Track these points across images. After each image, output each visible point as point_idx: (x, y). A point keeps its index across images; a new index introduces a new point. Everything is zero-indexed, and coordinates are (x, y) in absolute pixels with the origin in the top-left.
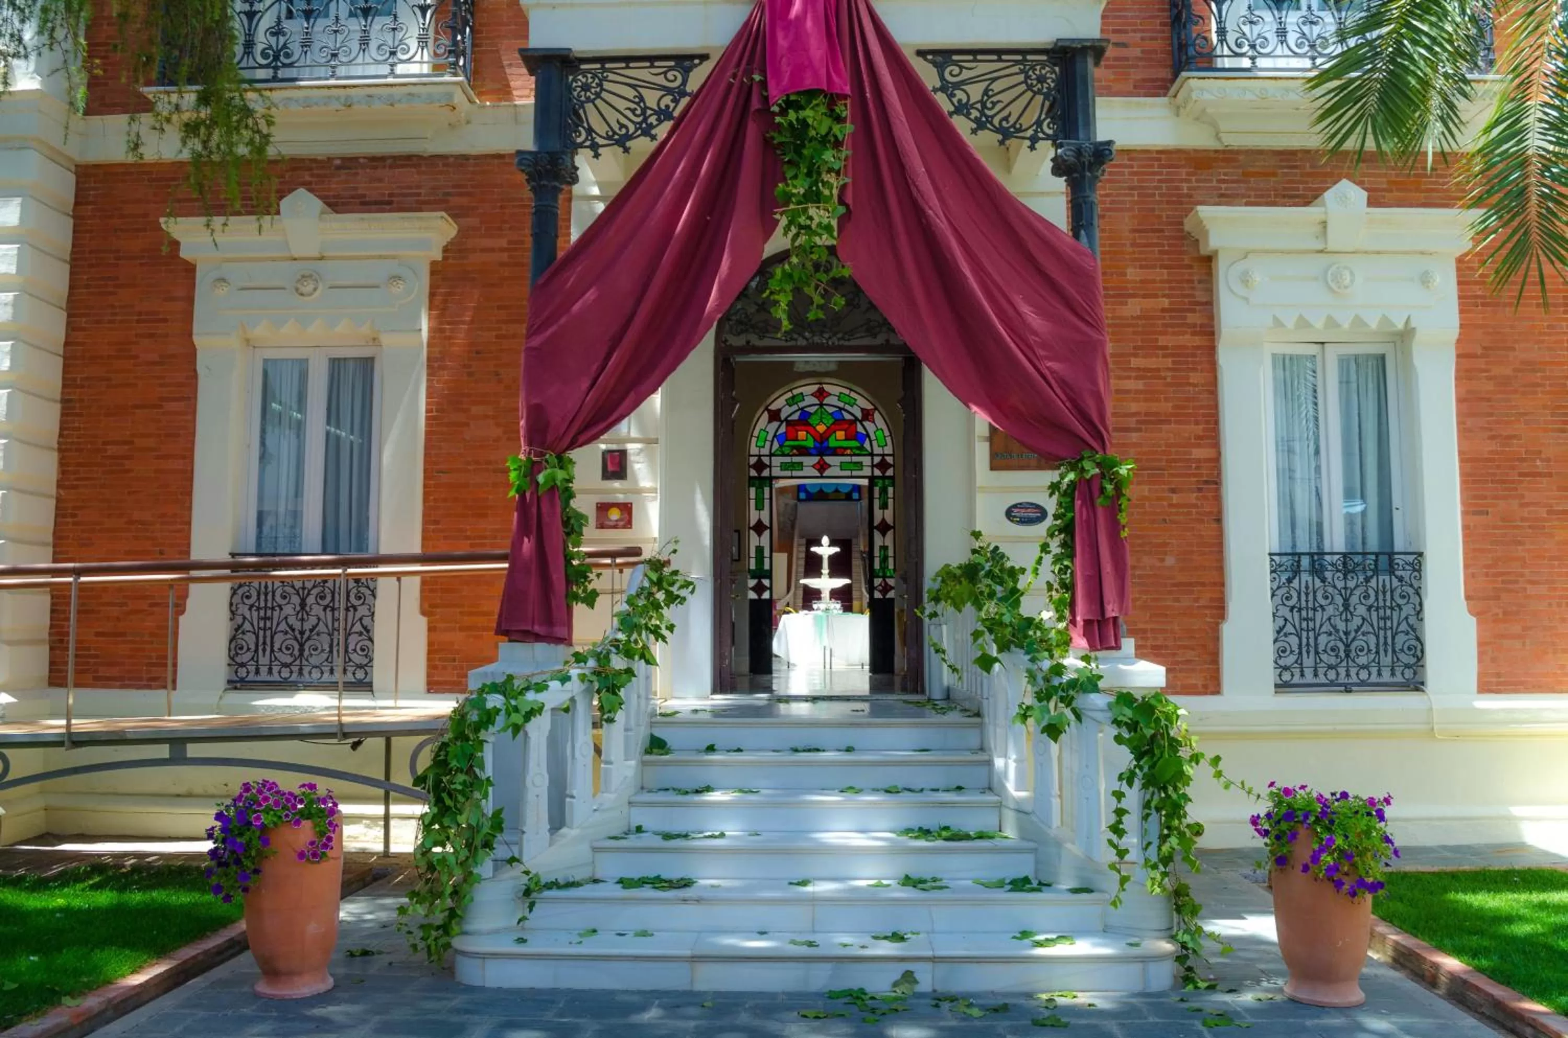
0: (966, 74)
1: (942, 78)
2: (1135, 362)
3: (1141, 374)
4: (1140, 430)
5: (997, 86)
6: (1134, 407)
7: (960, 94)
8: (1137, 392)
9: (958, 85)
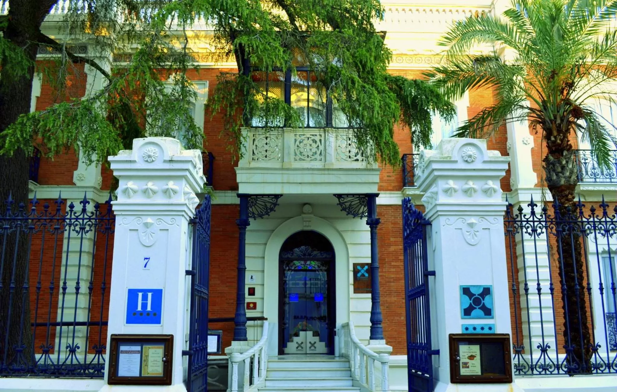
0: (345, 200)
1: (339, 201)
2: (393, 264)
3: (394, 267)
4: (394, 282)
5: (353, 203)
6: (392, 276)
7: (344, 205)
8: (393, 272)
9: (343, 203)
